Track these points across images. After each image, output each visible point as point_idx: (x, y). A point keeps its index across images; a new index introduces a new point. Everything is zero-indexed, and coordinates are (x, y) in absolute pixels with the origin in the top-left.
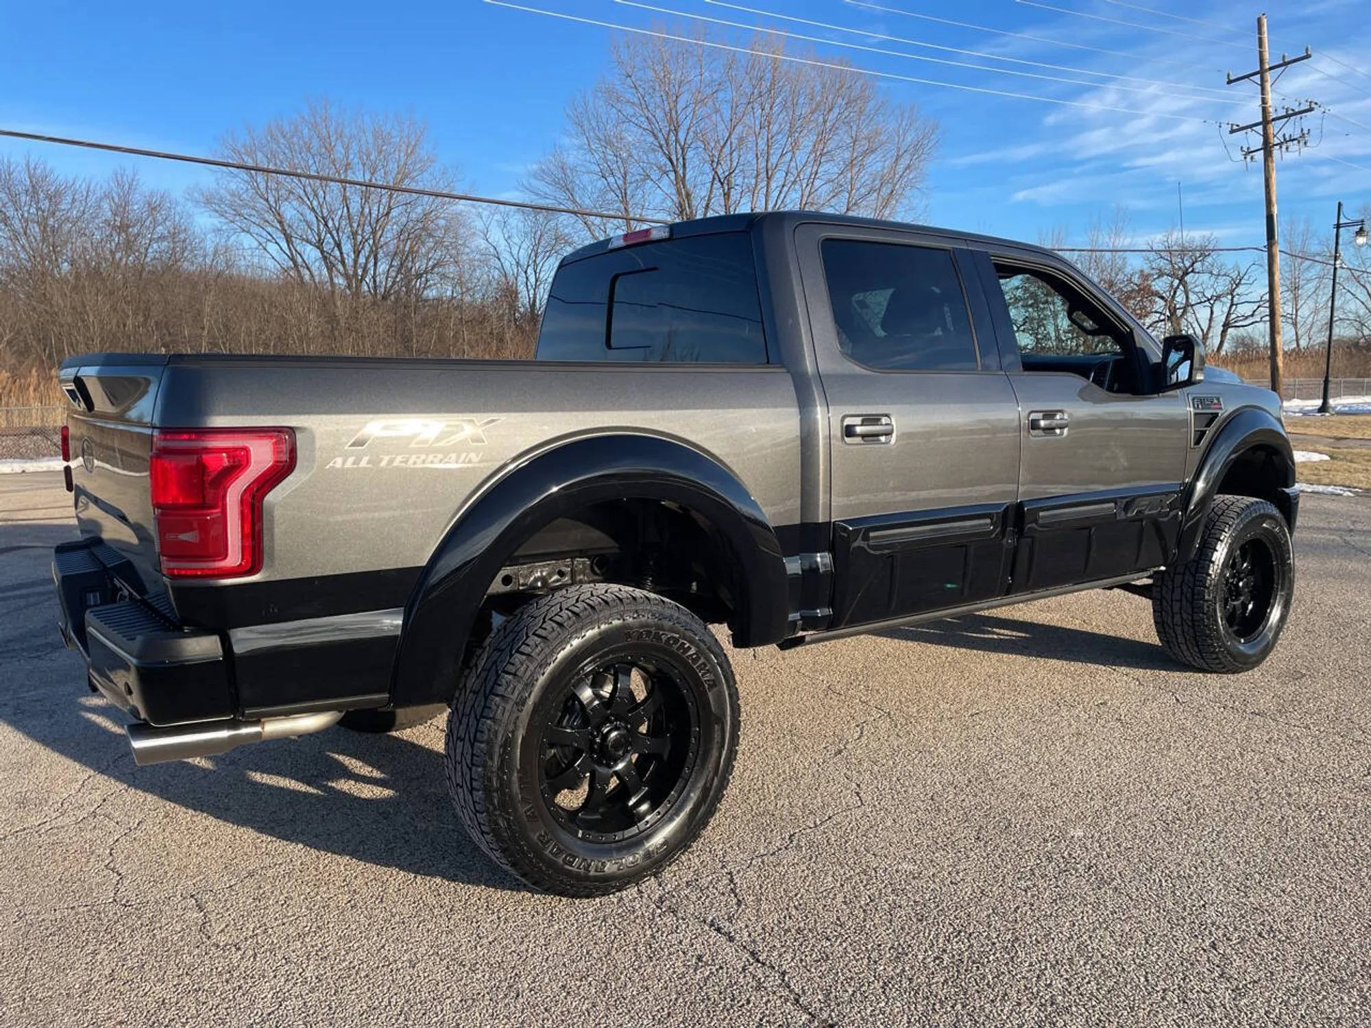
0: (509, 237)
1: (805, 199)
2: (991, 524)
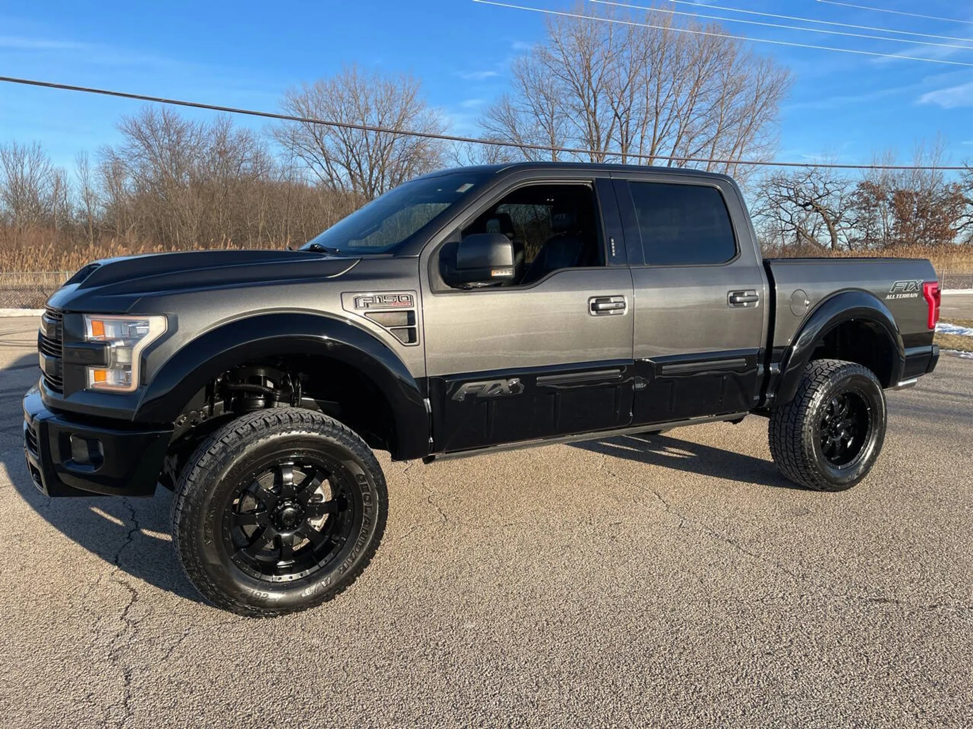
0: (473, 159)
1: (682, 129)
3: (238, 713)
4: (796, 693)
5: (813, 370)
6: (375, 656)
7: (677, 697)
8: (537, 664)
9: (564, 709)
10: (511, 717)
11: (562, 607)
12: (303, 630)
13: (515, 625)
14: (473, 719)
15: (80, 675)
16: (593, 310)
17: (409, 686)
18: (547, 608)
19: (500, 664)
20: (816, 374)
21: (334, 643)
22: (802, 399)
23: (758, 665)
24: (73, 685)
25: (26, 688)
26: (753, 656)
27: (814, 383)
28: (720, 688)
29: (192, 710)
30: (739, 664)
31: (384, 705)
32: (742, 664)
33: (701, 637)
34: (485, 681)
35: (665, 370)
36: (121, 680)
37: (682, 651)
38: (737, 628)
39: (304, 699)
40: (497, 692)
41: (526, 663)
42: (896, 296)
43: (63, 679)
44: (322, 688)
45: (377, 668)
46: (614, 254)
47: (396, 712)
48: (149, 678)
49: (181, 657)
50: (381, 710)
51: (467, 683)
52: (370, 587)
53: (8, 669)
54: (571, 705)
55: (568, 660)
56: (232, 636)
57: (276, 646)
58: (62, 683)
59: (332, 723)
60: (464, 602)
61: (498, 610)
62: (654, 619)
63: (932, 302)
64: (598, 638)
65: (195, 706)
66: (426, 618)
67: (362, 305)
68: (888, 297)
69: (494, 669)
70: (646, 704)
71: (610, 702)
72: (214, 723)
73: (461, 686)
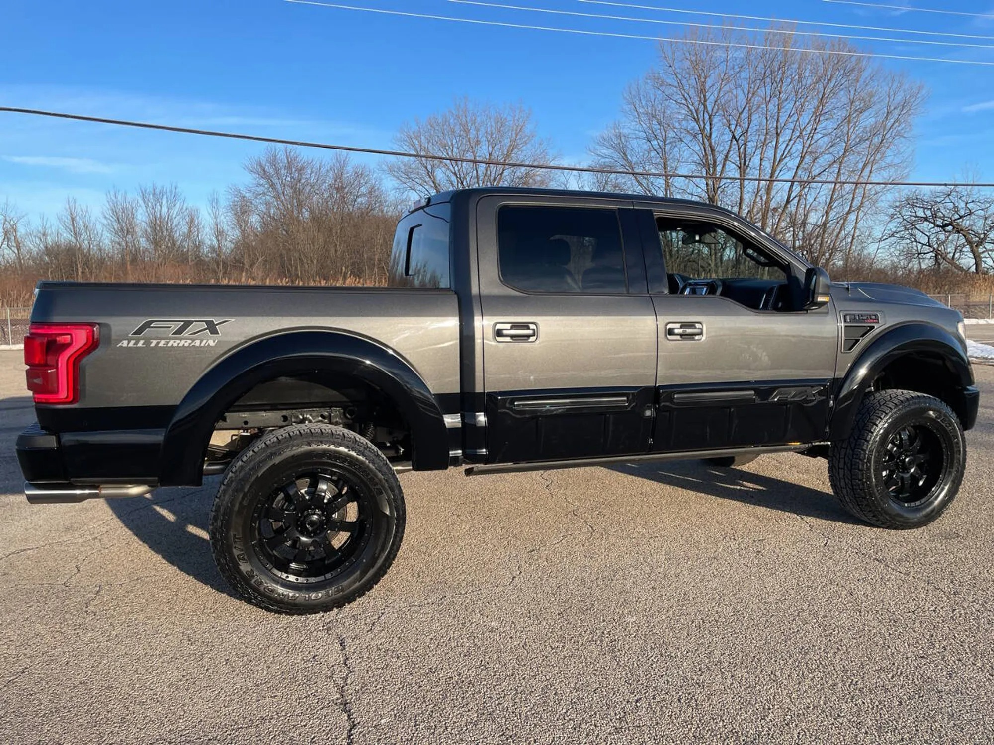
1: (806, 149)
2: (627, 401)
3: (441, 676)
4: (950, 690)
6: (549, 639)
7: (835, 687)
8: (698, 654)
9: (728, 690)
10: (680, 694)
11: (716, 609)
12: (481, 615)
13: (672, 621)
14: (645, 693)
15: (303, 641)
17: (584, 664)
18: (702, 609)
19: (664, 652)
21: (511, 626)
23: (912, 666)
24: (299, 648)
26: (907, 658)
28: (876, 683)
29: (402, 671)
30: (893, 664)
31: (565, 677)
32: (896, 664)
33: (855, 641)
34: (652, 664)
36: (337, 646)
37: (836, 651)
38: (890, 634)
39: (494, 668)
40: (664, 673)
41: (687, 652)
43: (289, 643)
44: (508, 661)
45: (553, 649)
47: (576, 683)
48: (361, 645)
49: (383, 630)
50: (563, 681)
51: (636, 665)
52: (534, 584)
54: (734, 687)
55: (727, 652)
56: (421, 616)
57: (461, 626)
59: (522, 688)
60: (622, 600)
61: (655, 608)
62: (807, 623)
64: (754, 636)
65: (403, 668)
66: (589, 611)
69: (659, 656)
70: (805, 692)
71: (771, 688)
72: (422, 682)
73: (631, 667)
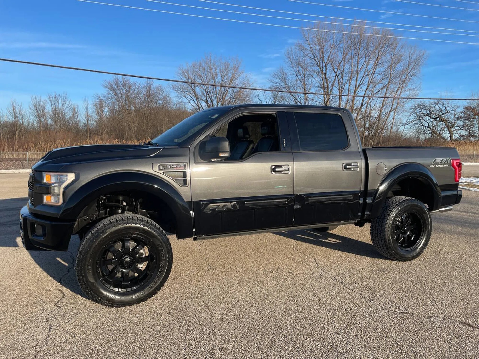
0: (266, 97)
1: (370, 81)
3: (91, 346)
4: (343, 352)
5: (391, 202)
6: (157, 326)
7: (287, 350)
8: (228, 333)
9: (233, 352)
10: (208, 355)
11: (249, 309)
12: (130, 313)
13: (224, 315)
14: (191, 354)
15: (31, 327)
16: (273, 171)
17: (168, 339)
18: (242, 309)
19: (211, 332)
20: (392, 203)
21: (141, 320)
22: (385, 215)
23: (330, 339)
24: (27, 331)
25: (8, 331)
26: (330, 334)
27: (391, 208)
28: (309, 348)
29: (73, 344)
30: (322, 337)
31: (154, 346)
32: (323, 338)
33: (309, 325)
34: (202, 339)
35: (310, 200)
36: (47, 330)
37: (297, 330)
38: (328, 321)
39: (120, 342)
40: (206, 344)
41: (223, 332)
42: (435, 166)
43: (24, 328)
44: (130, 338)
45: (156, 331)
46: (285, 146)
47: (158, 350)
48: (59, 330)
49: (75, 322)
50: (152, 349)
51: (194, 339)
52: (165, 296)
53: (3, 323)
54: (237, 351)
55: (243, 332)
56: (98, 315)
57: (116, 320)
58: (23, 330)
59: (129, 353)
60: (205, 304)
61: (219, 309)
62: (290, 316)
63: (457, 169)
64: (261, 323)
65: (74, 342)
66: (185, 311)
67: (161, 168)
68: (431, 166)
69: (208, 334)
70: (271, 353)
71: (255, 351)
72: (80, 350)
73: (191, 340)
